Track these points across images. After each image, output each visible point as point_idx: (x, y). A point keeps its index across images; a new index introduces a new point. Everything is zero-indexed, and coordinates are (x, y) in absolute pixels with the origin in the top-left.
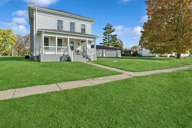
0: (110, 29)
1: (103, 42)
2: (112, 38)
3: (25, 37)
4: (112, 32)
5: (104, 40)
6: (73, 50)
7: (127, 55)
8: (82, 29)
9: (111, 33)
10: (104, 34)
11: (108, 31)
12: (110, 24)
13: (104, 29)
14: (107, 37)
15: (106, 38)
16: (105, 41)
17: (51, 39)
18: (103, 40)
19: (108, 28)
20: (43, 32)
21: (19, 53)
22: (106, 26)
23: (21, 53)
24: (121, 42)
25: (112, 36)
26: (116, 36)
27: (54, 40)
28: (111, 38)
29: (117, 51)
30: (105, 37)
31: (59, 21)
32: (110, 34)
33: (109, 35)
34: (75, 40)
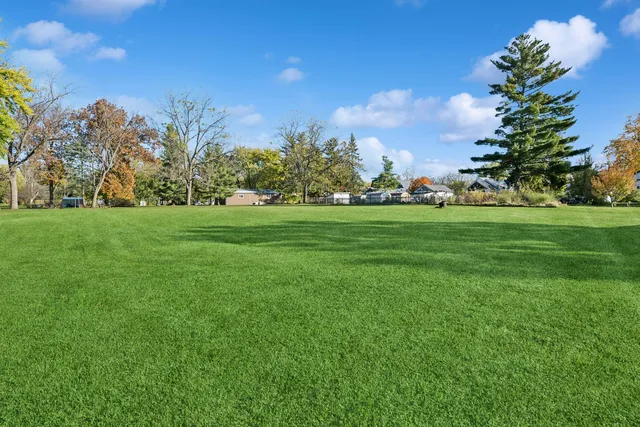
3: (81, 117)
21: (51, 190)
23: (59, 193)
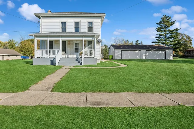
0: (167, 22)
1: (157, 40)
2: (170, 34)
4: (171, 25)
5: (158, 37)
6: (78, 52)
7: (191, 57)
8: (88, 28)
9: (168, 27)
10: (159, 30)
11: (163, 25)
12: (167, 16)
13: (158, 24)
14: (163, 34)
15: (160, 35)
16: (159, 39)
17: (55, 42)
18: (156, 37)
19: (163, 21)
20: (34, 36)
22: (161, 20)
24: (189, 38)
25: (171, 32)
26: (177, 30)
27: (57, 43)
28: (168, 34)
29: (166, 51)
30: (159, 33)
31: (62, 23)
32: (167, 29)
33: (165, 31)
34: (80, 41)
